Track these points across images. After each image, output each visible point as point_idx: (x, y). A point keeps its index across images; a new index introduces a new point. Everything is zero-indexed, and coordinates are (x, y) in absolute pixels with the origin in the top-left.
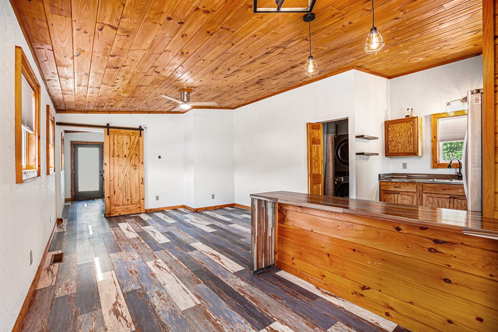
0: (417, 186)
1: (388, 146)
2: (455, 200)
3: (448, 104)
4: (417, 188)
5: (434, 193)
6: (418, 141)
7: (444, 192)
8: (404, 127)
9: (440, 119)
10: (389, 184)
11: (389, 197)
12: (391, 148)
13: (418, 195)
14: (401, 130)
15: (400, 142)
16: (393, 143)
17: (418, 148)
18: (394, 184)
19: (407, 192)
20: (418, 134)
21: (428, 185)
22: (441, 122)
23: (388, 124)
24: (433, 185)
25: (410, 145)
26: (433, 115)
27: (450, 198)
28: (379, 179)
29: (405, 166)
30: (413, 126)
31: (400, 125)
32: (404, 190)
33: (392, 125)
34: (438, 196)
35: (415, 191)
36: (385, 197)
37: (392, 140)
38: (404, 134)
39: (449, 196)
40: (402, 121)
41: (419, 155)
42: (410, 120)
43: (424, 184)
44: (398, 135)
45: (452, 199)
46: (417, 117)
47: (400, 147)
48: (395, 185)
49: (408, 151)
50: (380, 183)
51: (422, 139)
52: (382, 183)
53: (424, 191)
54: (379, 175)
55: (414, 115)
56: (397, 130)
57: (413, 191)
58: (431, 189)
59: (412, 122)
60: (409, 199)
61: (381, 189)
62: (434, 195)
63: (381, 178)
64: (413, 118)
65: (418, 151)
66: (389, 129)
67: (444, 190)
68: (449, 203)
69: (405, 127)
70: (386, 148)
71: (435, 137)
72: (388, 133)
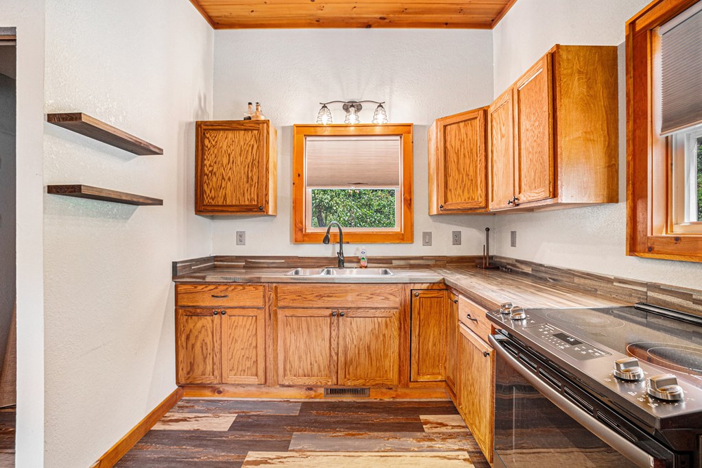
0: (264, 292)
1: (202, 186)
2: (341, 318)
3: (324, 107)
4: (264, 297)
5: (301, 305)
6: (267, 179)
7: (320, 304)
8: (239, 141)
9: (308, 138)
10: (200, 288)
11: (199, 325)
12: (208, 192)
13: (267, 314)
14: (232, 148)
15: (229, 179)
16: (214, 179)
17: (267, 195)
18: (212, 287)
19: (243, 308)
20: (268, 161)
21: (289, 287)
22: (311, 145)
23: (204, 130)
24: (298, 287)
25: (251, 186)
26: (298, 126)
27: (332, 315)
28: (175, 276)
29: (241, 238)
30: (258, 140)
31: (230, 134)
32: (236, 304)
33: (214, 133)
34: (309, 312)
35: (261, 304)
36: (191, 325)
37: (211, 172)
38: (239, 160)
39: (328, 312)
40: (234, 125)
41: (270, 213)
42: (253, 126)
43: (281, 285)
44: (225, 161)
45: (336, 317)
46: (267, 122)
47: (229, 192)
48: (215, 292)
49: (247, 203)
50: (176, 287)
51: (275, 176)
52: (182, 288)
53: (281, 304)
54: (175, 264)
55: (262, 118)
56: (225, 148)
57: (255, 304)
58: (294, 297)
59: (256, 132)
60: (248, 326)
61: (179, 304)
62: (300, 312)
63: (179, 274)
64: (258, 122)
65: (267, 202)
66: (206, 142)
67: (320, 296)
68: (330, 328)
69: (242, 143)
70: (196, 190)
71: (299, 175)
72: (203, 154)
